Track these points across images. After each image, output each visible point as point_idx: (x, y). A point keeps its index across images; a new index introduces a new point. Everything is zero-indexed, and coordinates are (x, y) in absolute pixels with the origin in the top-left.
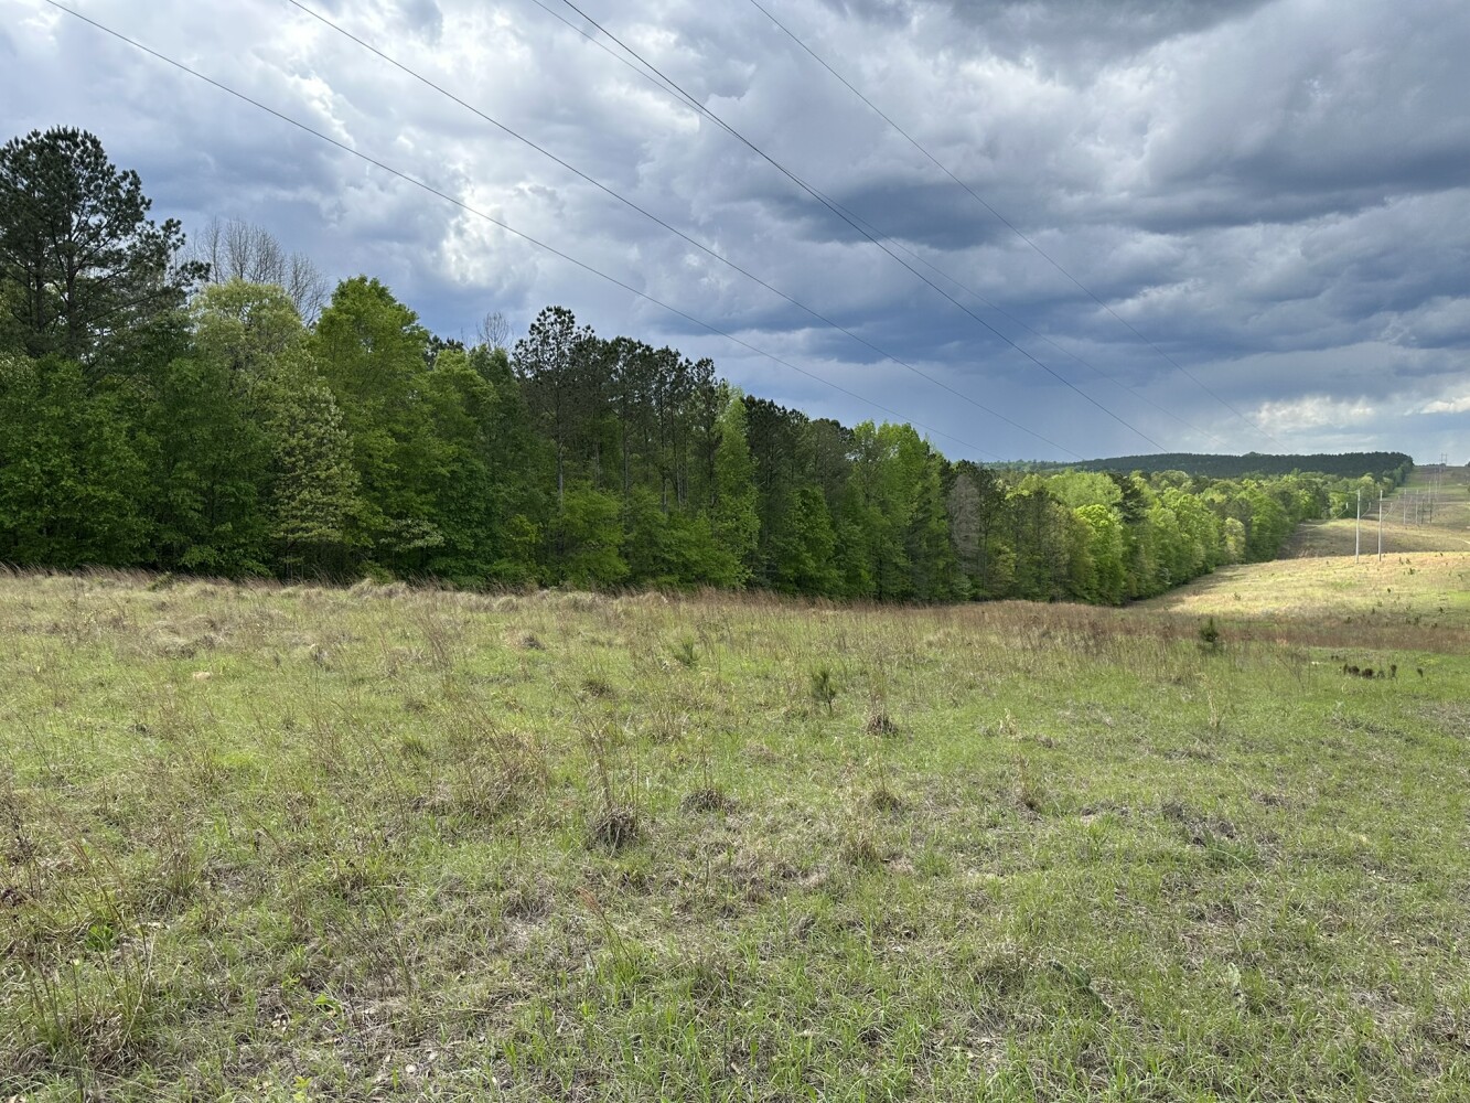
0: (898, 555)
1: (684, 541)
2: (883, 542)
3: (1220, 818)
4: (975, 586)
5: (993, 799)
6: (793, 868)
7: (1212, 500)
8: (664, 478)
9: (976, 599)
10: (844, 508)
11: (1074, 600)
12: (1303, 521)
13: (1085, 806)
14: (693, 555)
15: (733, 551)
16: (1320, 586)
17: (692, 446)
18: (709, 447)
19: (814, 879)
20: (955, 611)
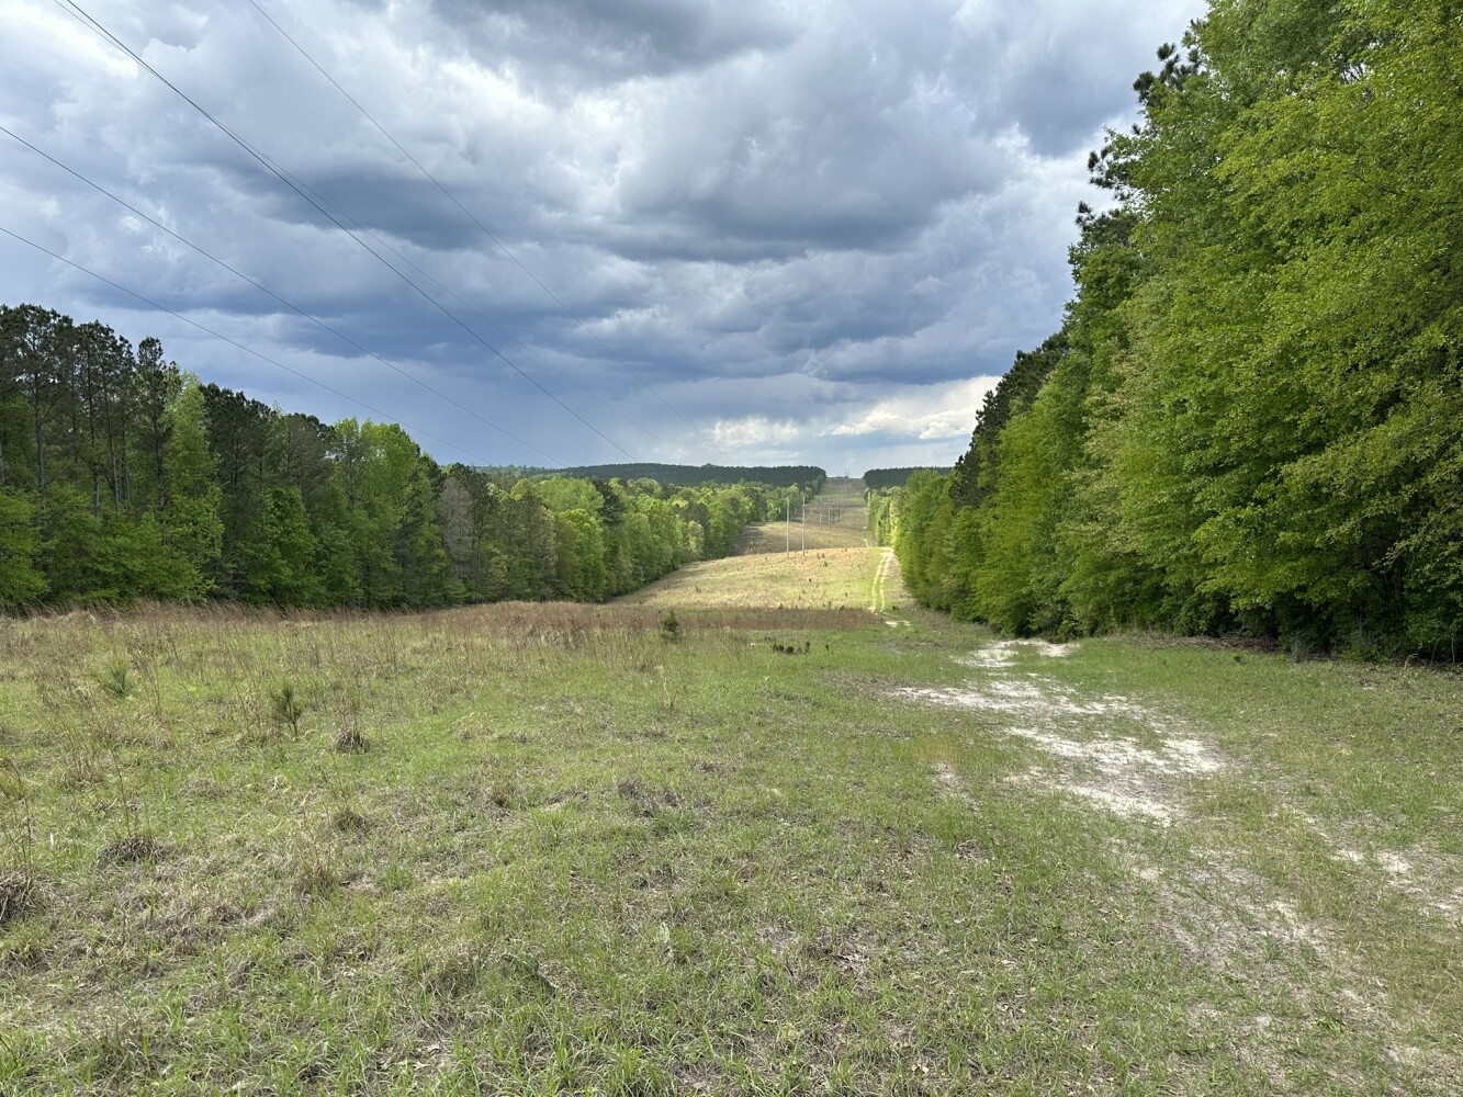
0: (387, 560)
1: (125, 550)
2: (370, 547)
3: (666, 790)
4: (470, 590)
5: (463, 801)
6: (236, 909)
7: (677, 505)
8: (96, 475)
9: (469, 602)
10: (324, 510)
11: (563, 599)
12: (748, 523)
13: (551, 796)
14: (137, 564)
15: (190, 560)
16: (761, 578)
17: (132, 439)
18: (157, 440)
19: (260, 917)
20: (444, 615)
